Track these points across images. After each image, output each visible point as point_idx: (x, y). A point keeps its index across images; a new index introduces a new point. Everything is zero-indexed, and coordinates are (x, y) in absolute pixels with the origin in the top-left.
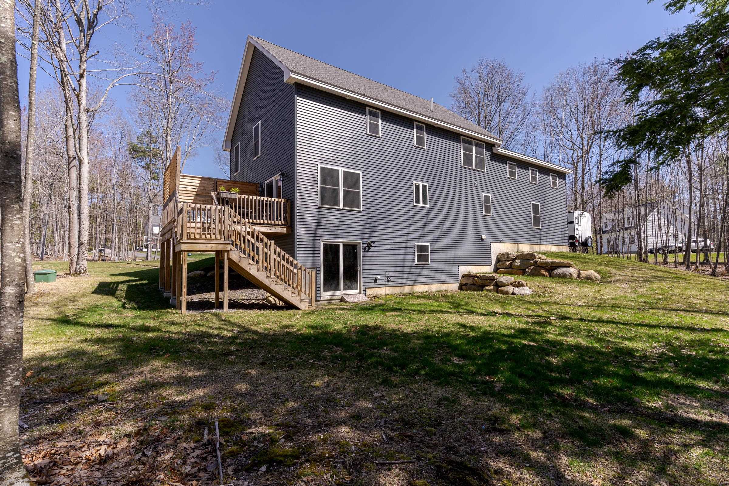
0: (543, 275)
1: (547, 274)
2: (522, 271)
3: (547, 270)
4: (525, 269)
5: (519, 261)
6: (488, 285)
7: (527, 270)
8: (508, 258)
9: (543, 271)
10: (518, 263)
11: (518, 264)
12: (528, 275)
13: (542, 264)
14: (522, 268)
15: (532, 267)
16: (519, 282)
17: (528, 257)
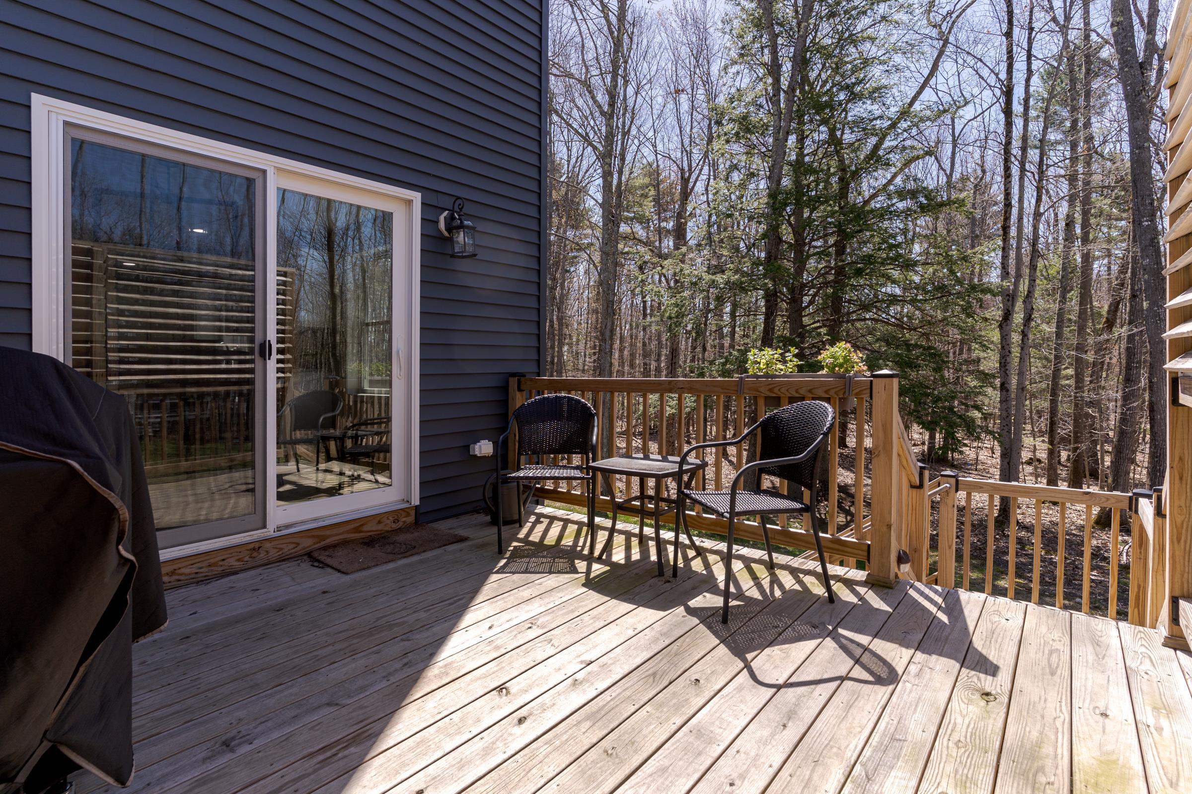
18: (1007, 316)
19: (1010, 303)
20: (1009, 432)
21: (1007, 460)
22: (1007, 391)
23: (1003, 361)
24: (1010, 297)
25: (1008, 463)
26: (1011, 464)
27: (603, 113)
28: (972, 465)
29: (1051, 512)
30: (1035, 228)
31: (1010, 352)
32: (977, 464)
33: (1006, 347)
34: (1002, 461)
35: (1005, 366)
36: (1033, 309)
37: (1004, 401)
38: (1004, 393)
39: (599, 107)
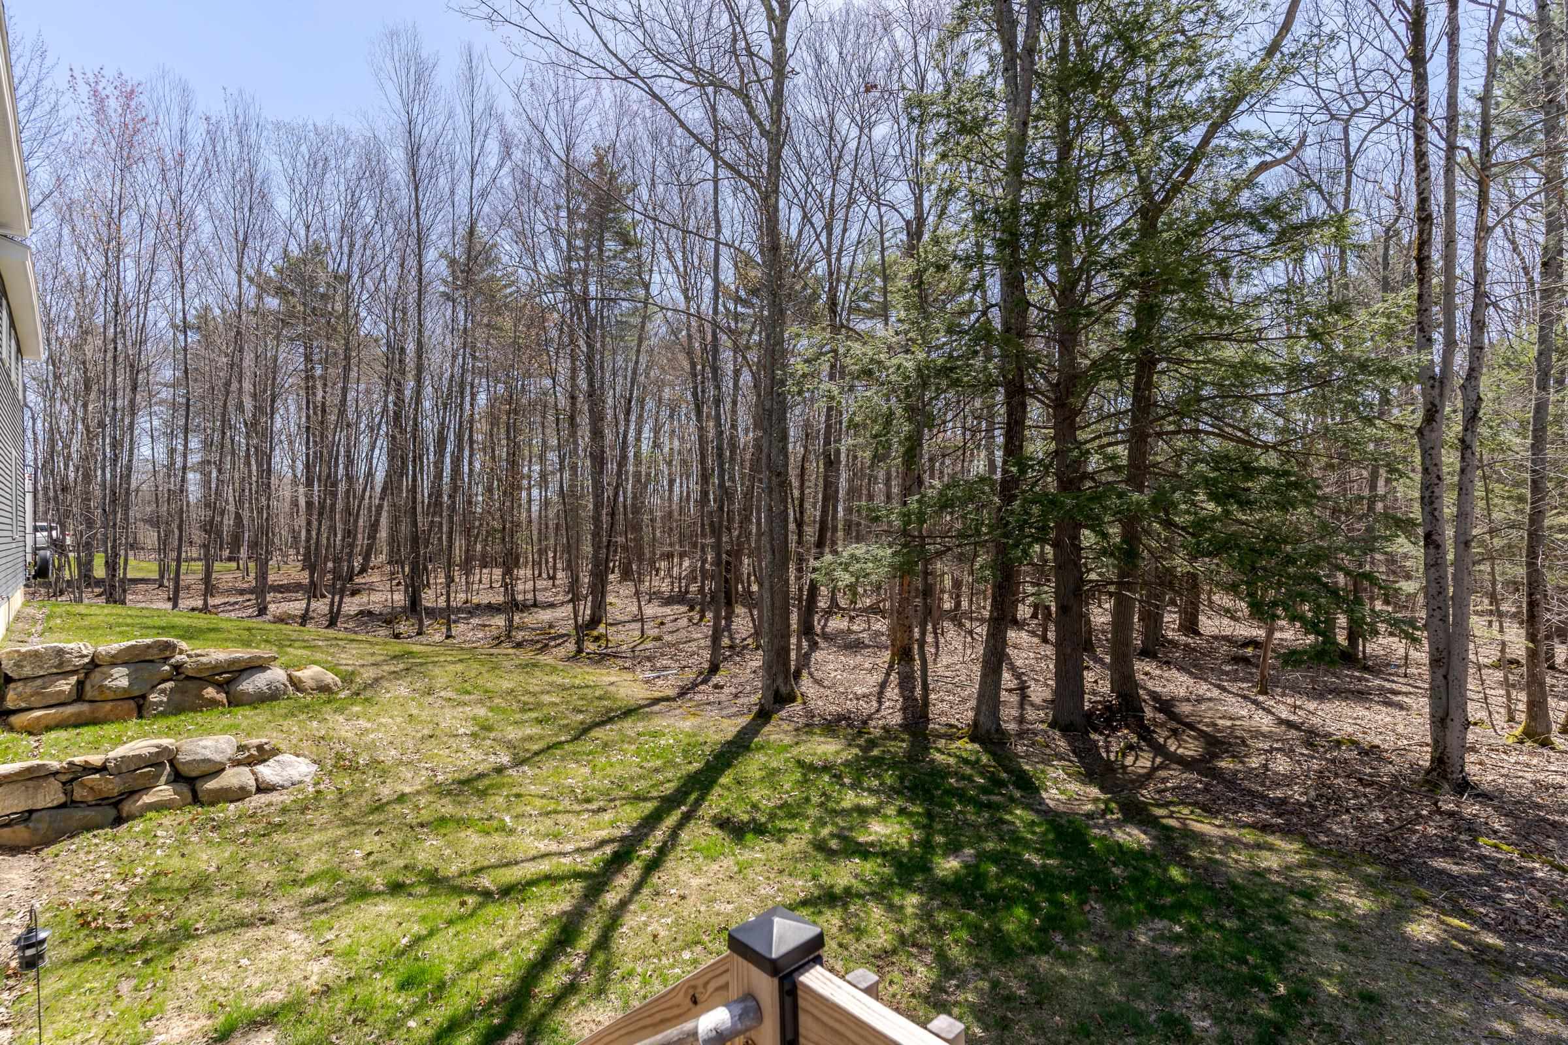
0: (213, 703)
1: (222, 697)
2: (132, 704)
3: (220, 686)
4: (144, 697)
5: (124, 670)
6: (146, 789)
7: (154, 697)
8: (61, 664)
9: (210, 692)
10: (120, 678)
11: (124, 683)
12: (163, 714)
13: (200, 671)
14: (137, 693)
15: (169, 685)
16: (260, 748)
17: (154, 654)
18: (1432, 414)
19: (1437, 391)
20: (1444, 619)
21: (1442, 671)
22: (1438, 547)
23: (1427, 494)
24: (1436, 384)
25: (1445, 677)
26: (1450, 678)
27: (764, 133)
28: (1398, 666)
29: (1535, 761)
30: (1479, 256)
31: (1439, 478)
32: (1406, 665)
33: (1431, 468)
34: (1433, 673)
35: (1432, 503)
36: (1480, 399)
37: (1434, 564)
38: (1432, 551)
39: (760, 124)
